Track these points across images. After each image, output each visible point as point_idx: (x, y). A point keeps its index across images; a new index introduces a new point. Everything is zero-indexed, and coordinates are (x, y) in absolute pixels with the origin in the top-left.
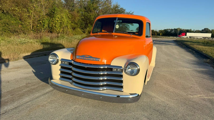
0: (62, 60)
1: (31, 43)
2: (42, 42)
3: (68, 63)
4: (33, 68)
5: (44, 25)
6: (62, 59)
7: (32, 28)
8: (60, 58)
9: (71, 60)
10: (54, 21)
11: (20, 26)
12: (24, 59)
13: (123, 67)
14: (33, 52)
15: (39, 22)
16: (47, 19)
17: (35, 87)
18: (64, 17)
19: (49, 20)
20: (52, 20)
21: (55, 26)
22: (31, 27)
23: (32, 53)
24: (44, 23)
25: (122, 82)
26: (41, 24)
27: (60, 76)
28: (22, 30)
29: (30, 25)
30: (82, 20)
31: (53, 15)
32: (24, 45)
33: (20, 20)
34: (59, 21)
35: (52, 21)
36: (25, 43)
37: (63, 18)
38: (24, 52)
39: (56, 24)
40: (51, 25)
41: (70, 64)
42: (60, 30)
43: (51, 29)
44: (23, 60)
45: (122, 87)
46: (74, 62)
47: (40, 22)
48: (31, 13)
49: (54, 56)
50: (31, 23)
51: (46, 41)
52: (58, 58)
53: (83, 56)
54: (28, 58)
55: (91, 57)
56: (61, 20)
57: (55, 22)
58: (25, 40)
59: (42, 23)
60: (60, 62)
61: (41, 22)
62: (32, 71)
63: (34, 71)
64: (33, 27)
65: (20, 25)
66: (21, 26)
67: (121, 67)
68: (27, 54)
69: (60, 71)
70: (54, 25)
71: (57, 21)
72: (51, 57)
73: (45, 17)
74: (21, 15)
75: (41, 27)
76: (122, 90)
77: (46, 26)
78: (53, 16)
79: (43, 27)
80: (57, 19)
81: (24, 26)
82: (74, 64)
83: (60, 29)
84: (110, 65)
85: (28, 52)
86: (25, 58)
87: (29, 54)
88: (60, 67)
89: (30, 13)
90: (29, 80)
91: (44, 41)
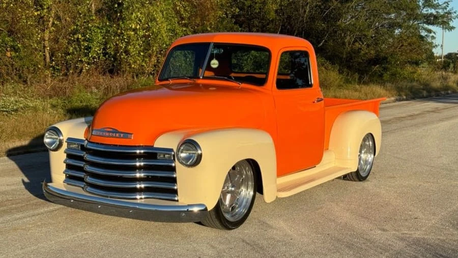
0: (70, 141)
1: (35, 109)
2: (69, 106)
3: (80, 147)
4: (27, 176)
5: (90, 48)
6: (69, 139)
7: (48, 60)
8: (64, 137)
9: (85, 139)
10: (122, 33)
11: (8, 54)
12: (8, 156)
13: (175, 150)
14: (35, 136)
15: (74, 38)
16: (98, 27)
17: (19, 205)
18: (159, 17)
19: (107, 30)
20: (118, 29)
21: (127, 52)
22: (48, 55)
23: (33, 140)
24: (89, 40)
25: (174, 181)
26: (79, 45)
27: (65, 175)
28: (16, 69)
29: (44, 47)
30: (234, 20)
31: (121, 12)
32: (14, 118)
33: (11, 33)
34: (141, 33)
35: (116, 34)
36: (16, 111)
37: (153, 19)
38: (11, 137)
39: (128, 43)
40: (111, 45)
41: (83, 148)
42: (144, 64)
43: (114, 62)
44: (6, 158)
45: (175, 192)
46: (90, 144)
47: (78, 39)
48: (48, 8)
49: (55, 133)
50: (47, 43)
51: (84, 104)
52: (61, 138)
53: (102, 130)
54: (19, 154)
55: (116, 131)
56: (148, 29)
57: (127, 34)
58: (16, 101)
59: (84, 40)
60: (65, 146)
61: (80, 36)
62: (21, 182)
63: (26, 180)
64: (52, 55)
65: (11, 51)
66: (13, 54)
67: (172, 150)
68: (18, 143)
69: (65, 164)
70: (123, 46)
71: (135, 30)
72: (48, 136)
73: (92, 20)
74: (13, 18)
75: (80, 55)
76: (176, 199)
77: (96, 49)
78: (121, 16)
79: (86, 55)
80: (133, 27)
81: (22, 54)
82: (88, 147)
83: (143, 60)
84: (152, 147)
85: (20, 137)
86: (12, 154)
87: (25, 142)
88: (65, 155)
89: (43, 9)
90: (10, 196)
91: (77, 104)
